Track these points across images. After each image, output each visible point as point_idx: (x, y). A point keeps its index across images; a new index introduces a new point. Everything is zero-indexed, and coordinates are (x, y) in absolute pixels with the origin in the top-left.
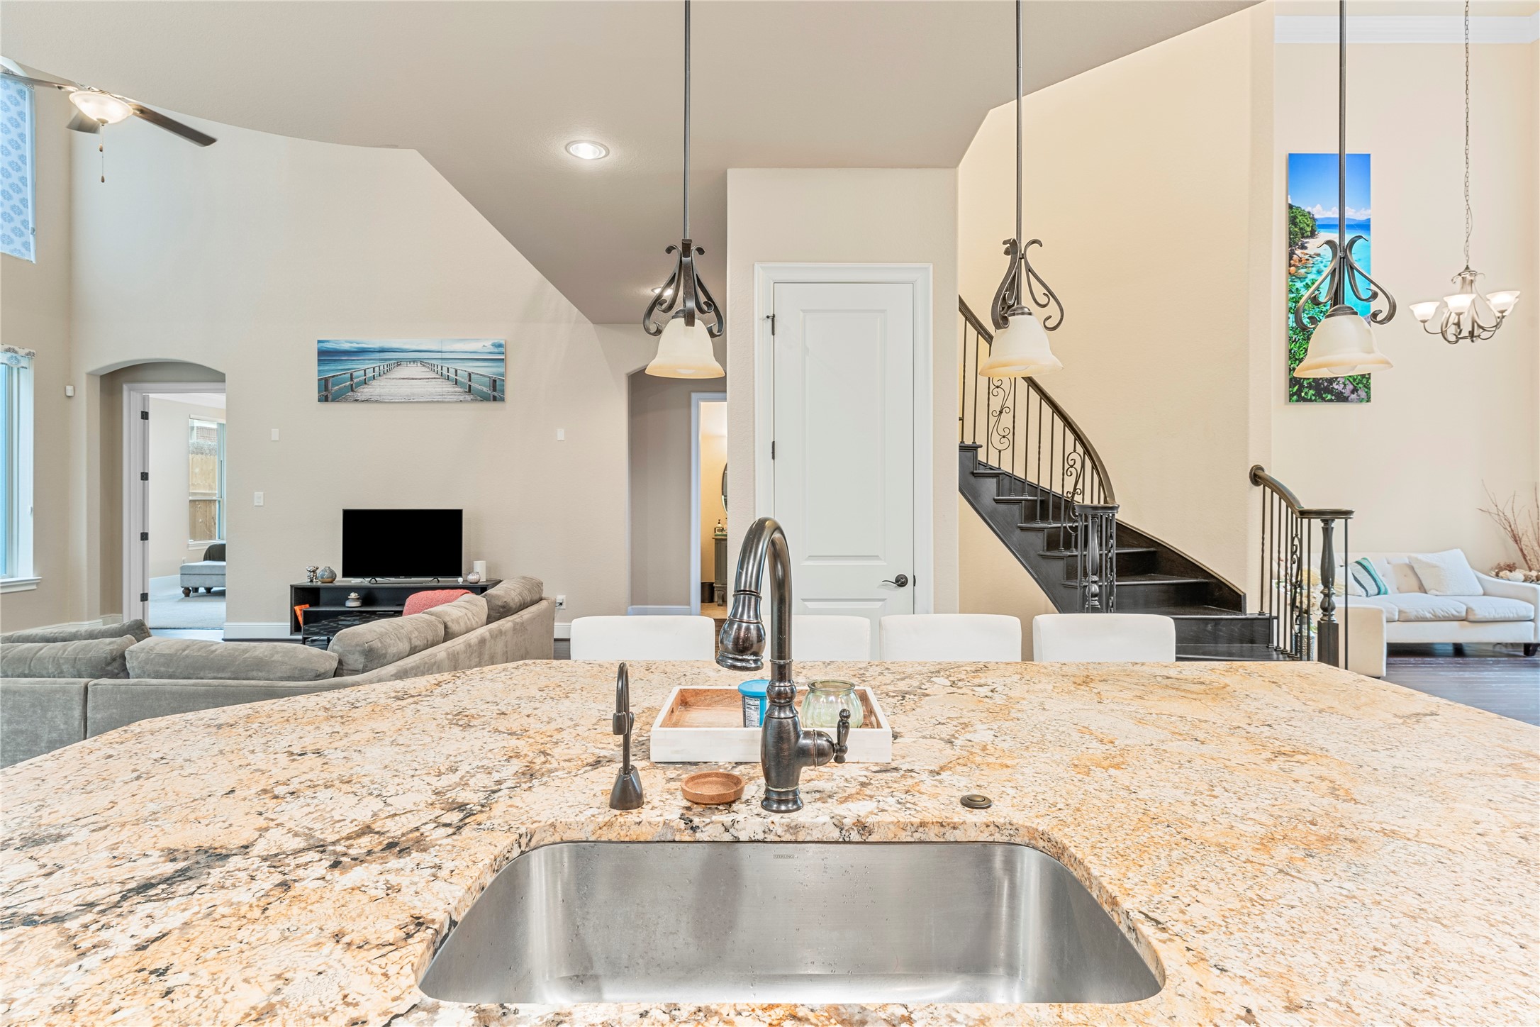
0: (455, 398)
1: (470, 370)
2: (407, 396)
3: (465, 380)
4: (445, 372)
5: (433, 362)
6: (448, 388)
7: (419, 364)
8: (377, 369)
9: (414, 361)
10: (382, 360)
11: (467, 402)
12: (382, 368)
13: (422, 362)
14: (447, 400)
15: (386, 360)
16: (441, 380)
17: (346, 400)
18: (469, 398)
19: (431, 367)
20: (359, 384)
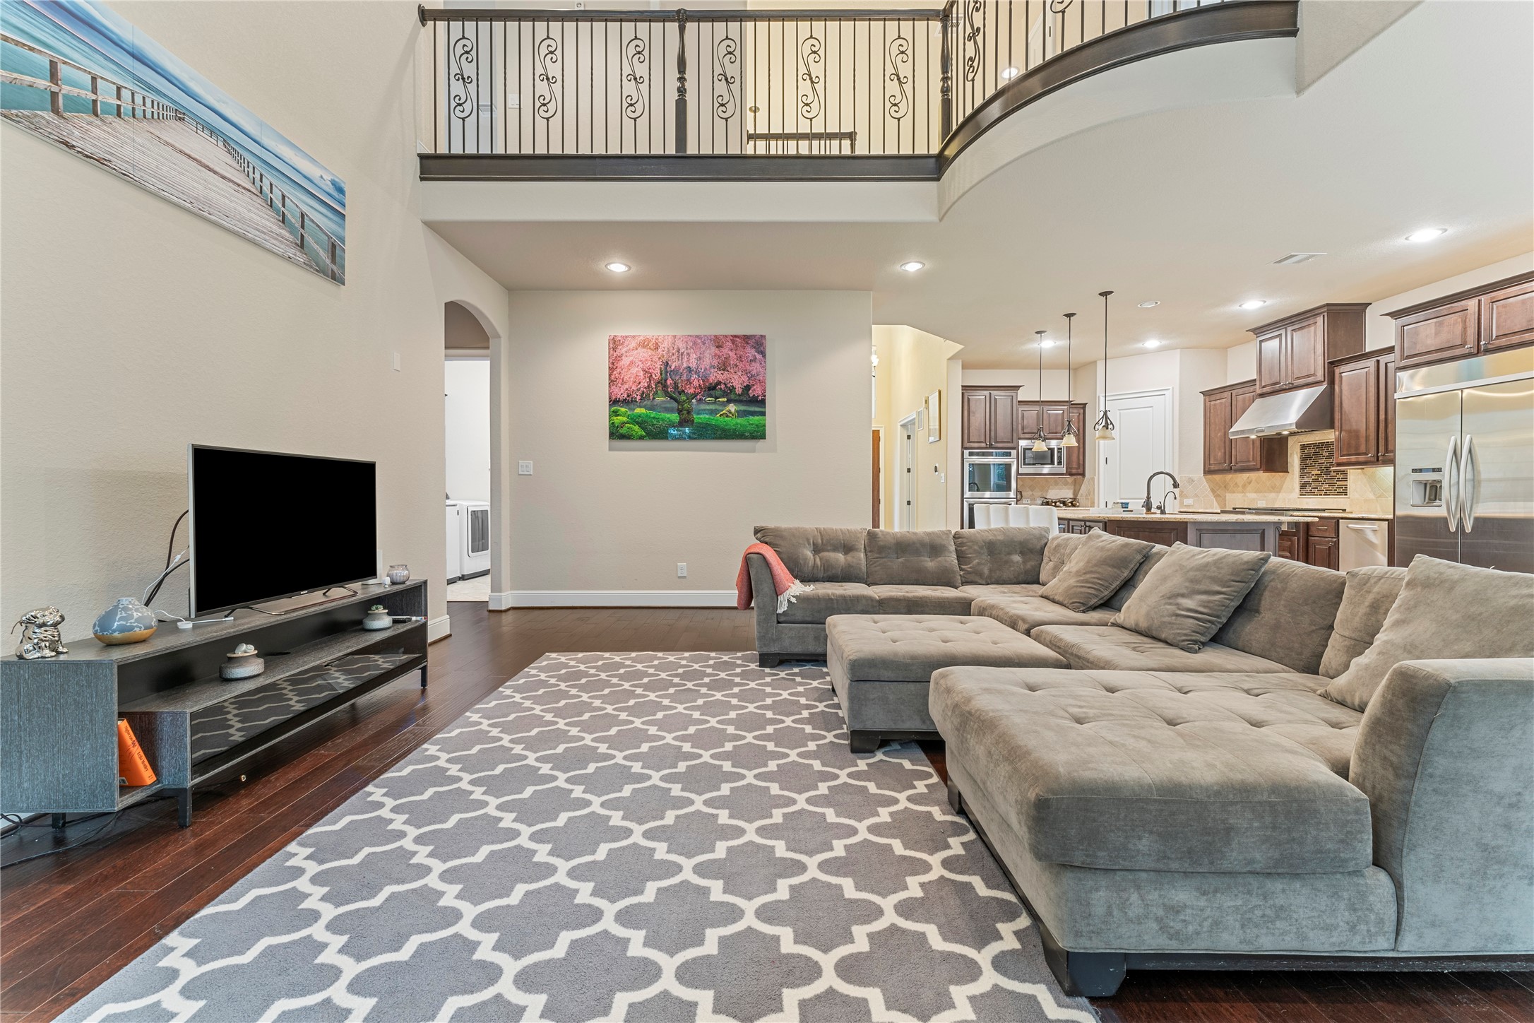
0: (281, 248)
1: (305, 209)
2: (195, 198)
3: (298, 225)
4: (266, 189)
5: (248, 157)
6: (267, 221)
7: (220, 144)
8: (126, 94)
9: (213, 131)
10: (140, 80)
11: (297, 264)
12: (138, 100)
13: (227, 141)
14: (268, 245)
15: (150, 88)
16: (259, 201)
17: (34, 127)
18: (301, 258)
19: (244, 166)
20: (75, 105)
